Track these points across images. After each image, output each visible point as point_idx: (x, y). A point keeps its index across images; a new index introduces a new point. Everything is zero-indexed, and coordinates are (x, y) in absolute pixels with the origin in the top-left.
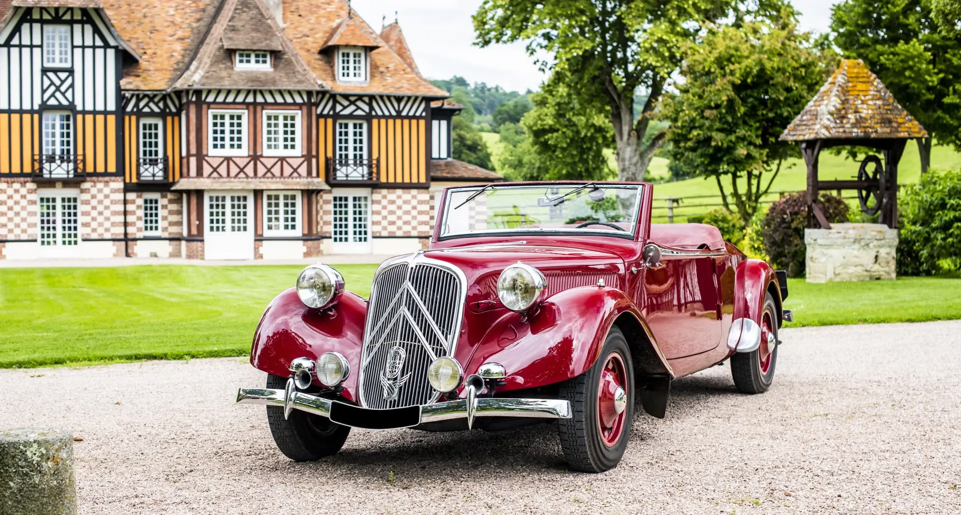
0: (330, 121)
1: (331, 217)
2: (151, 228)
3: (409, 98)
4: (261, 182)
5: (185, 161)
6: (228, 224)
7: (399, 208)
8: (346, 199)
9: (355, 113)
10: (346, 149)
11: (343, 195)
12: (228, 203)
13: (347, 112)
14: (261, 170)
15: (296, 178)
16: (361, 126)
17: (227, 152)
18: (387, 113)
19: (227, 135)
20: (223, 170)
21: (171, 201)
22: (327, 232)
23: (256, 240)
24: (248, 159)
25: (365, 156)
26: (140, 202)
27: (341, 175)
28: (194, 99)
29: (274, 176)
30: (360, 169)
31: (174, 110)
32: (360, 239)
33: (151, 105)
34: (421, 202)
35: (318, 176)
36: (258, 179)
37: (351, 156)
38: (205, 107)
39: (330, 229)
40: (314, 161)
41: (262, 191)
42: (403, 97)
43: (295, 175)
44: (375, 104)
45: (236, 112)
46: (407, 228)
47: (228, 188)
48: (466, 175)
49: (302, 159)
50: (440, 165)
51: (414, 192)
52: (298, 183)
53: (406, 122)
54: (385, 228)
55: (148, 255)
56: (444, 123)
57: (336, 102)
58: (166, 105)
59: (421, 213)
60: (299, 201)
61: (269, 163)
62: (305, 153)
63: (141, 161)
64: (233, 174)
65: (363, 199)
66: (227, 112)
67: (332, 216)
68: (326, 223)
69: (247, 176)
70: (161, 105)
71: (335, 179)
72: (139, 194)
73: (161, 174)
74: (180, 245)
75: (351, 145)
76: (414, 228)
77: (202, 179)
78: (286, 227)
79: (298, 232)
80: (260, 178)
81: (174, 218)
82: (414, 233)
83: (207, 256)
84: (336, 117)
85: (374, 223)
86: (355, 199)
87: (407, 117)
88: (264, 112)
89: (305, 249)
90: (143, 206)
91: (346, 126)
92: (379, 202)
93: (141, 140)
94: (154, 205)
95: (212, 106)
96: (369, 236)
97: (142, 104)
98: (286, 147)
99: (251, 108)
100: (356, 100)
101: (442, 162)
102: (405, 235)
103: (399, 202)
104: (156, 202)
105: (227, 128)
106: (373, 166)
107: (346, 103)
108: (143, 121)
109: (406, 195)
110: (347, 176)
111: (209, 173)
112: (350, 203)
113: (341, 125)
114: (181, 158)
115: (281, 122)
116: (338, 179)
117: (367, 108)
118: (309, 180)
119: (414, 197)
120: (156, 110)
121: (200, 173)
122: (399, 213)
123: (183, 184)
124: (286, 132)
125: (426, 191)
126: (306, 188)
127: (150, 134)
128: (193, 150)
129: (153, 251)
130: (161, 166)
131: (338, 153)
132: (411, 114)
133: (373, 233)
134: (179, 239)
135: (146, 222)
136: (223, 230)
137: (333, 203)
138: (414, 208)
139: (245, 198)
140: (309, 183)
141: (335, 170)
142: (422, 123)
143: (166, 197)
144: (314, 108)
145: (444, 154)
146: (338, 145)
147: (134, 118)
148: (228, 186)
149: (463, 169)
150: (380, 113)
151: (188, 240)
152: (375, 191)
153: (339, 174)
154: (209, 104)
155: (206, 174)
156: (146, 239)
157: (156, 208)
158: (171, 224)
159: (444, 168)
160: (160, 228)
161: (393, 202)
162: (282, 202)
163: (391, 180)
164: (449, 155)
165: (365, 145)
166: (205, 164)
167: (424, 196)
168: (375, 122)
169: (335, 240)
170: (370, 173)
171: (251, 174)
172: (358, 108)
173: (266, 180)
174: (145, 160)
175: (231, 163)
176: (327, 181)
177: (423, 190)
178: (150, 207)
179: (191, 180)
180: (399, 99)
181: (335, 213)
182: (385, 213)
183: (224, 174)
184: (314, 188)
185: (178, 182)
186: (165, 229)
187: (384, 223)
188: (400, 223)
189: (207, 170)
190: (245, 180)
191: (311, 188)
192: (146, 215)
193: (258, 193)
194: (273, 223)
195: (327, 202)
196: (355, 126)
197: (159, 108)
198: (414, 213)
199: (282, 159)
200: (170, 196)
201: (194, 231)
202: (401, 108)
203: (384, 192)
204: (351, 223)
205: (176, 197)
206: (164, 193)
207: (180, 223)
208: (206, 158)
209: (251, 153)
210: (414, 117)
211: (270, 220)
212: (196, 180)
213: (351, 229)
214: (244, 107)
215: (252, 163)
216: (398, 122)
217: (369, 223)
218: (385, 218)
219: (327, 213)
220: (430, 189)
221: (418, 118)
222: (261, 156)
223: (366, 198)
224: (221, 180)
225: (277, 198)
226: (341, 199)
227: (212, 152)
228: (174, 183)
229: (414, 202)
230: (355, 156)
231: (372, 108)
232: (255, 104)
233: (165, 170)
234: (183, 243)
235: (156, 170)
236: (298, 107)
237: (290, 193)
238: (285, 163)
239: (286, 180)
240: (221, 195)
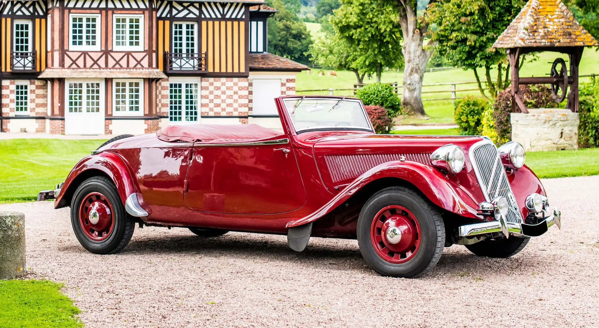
0: (167, 23)
1: (168, 101)
2: (22, 109)
3: (232, 4)
4: (111, 72)
5: (49, 55)
6: (84, 106)
7: (224, 93)
8: (180, 86)
9: (188, 16)
10: (181, 45)
11: (178, 83)
12: (84, 89)
13: (181, 15)
14: (111, 62)
15: (139, 68)
16: (192, 27)
17: (84, 47)
18: (214, 16)
19: (84, 34)
20: (80, 62)
21: (38, 87)
22: (165, 113)
23: (106, 119)
24: (101, 54)
25: (196, 51)
26: (13, 87)
27: (176, 65)
28: (58, 5)
29: (121, 67)
30: (191, 62)
31: (41, 13)
32: (191, 118)
33: (23, 9)
34: (241, 89)
35: (157, 67)
36: (108, 70)
37: (184, 51)
38: (66, 11)
39: (167, 110)
40: (154, 55)
41: (112, 79)
42: (227, 3)
43: (139, 66)
44: (204, 9)
45: (91, 16)
46: (229, 109)
47: (85, 77)
48: (278, 66)
49: (145, 54)
50: (257, 58)
51: (235, 80)
52: (141, 73)
53: (229, 23)
54: (211, 110)
55: (19, 131)
56: (261, 24)
57: (172, 7)
58: (35, 10)
59: (241, 97)
60: (141, 87)
61: (118, 56)
62: (147, 48)
63: (15, 54)
64: (88, 65)
65: (193, 86)
66: (84, 17)
67: (169, 99)
68: (163, 105)
69: (100, 67)
70: (31, 9)
71: (171, 69)
72: (13, 81)
73: (30, 65)
74: (45, 123)
75: (184, 42)
76: (236, 110)
77: (63, 70)
78: (131, 109)
79: (141, 113)
80: (110, 69)
81: (40, 101)
82: (236, 114)
83: (66, 132)
84: (172, 19)
85: (202, 105)
86: (187, 85)
87: (230, 19)
88: (114, 15)
89: (146, 127)
90: (16, 90)
91: (181, 27)
92: (206, 88)
93: (15, 38)
94: (24, 90)
95: (72, 11)
96: (199, 116)
97: (15, 9)
98: (131, 44)
99: (104, 12)
100: (189, 6)
101: (259, 55)
102: (228, 115)
103: (223, 88)
104: (26, 87)
105: (84, 29)
106: (202, 59)
107: (180, 8)
108: (17, 22)
109: (229, 82)
110: (181, 67)
111: (69, 65)
112: (184, 88)
113: (176, 25)
114: (47, 52)
115: (128, 23)
116: (173, 69)
117: (197, 12)
118: (150, 70)
119: (236, 84)
120: (27, 13)
121: (62, 65)
122: (223, 97)
123: (47, 74)
124: (131, 32)
125: (245, 79)
126: (148, 77)
127: (22, 33)
128: (57, 46)
129: (23, 127)
130: (30, 58)
131: (174, 48)
132: (233, 16)
133: (202, 113)
134: (43, 118)
135: (17, 103)
136: (80, 111)
137: (169, 89)
138: (236, 93)
139: (98, 85)
140: (150, 73)
141: (171, 62)
142: (242, 24)
143: (34, 83)
144: (154, 13)
145: (261, 49)
146: (174, 42)
147: (9, 20)
148: (84, 75)
149: (276, 61)
150: (208, 16)
151: (51, 119)
152: (203, 79)
153: (174, 65)
154: (70, 9)
155: (66, 65)
156: (17, 117)
157: (26, 93)
158: (38, 105)
159: (260, 60)
160: (28, 109)
161: (218, 88)
162: (127, 88)
163: (217, 70)
164: (265, 49)
165: (196, 42)
166: (66, 57)
167: (243, 83)
168: (204, 23)
169: (171, 119)
170: (200, 65)
171: (103, 65)
172: (190, 12)
173: (115, 70)
174: (17, 54)
175: (87, 57)
176: (165, 72)
177: (243, 79)
178: (21, 92)
179: (54, 70)
180: (223, 5)
181: (171, 97)
182: (211, 97)
183: (82, 65)
184: (154, 77)
185: (44, 71)
186: (33, 110)
187: (211, 105)
188: (223, 105)
189: (68, 62)
190: (98, 70)
191: (151, 77)
192: (17, 98)
193: (108, 81)
194: (121, 105)
195: (164, 88)
196: (188, 27)
197: (30, 12)
198: (236, 97)
199: (128, 54)
200: (37, 83)
201: (57, 112)
202: (225, 13)
203: (211, 80)
204: (184, 105)
205: (42, 84)
206: (33, 81)
207: (45, 105)
208: (67, 53)
209: (103, 49)
210: (236, 19)
211: (118, 103)
212: (58, 70)
213: (184, 111)
214: (98, 11)
215: (104, 56)
216: (223, 23)
217: (199, 106)
218: (211, 101)
219: (164, 97)
220: (248, 78)
221: (239, 20)
222: (112, 51)
223: (196, 85)
224: (79, 70)
225: (124, 85)
226: (176, 86)
227: (72, 47)
228: (40, 73)
229: (236, 88)
230: (188, 50)
231: (201, 12)
232: (107, 9)
233: (34, 62)
234: (48, 121)
235: (27, 62)
236: (141, 12)
237: (134, 81)
238: (130, 57)
239: (132, 70)
240: (78, 82)
